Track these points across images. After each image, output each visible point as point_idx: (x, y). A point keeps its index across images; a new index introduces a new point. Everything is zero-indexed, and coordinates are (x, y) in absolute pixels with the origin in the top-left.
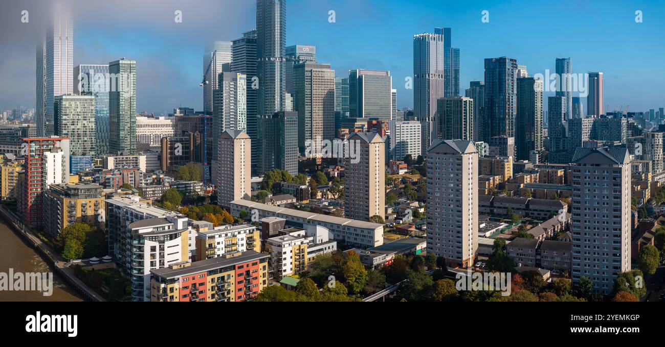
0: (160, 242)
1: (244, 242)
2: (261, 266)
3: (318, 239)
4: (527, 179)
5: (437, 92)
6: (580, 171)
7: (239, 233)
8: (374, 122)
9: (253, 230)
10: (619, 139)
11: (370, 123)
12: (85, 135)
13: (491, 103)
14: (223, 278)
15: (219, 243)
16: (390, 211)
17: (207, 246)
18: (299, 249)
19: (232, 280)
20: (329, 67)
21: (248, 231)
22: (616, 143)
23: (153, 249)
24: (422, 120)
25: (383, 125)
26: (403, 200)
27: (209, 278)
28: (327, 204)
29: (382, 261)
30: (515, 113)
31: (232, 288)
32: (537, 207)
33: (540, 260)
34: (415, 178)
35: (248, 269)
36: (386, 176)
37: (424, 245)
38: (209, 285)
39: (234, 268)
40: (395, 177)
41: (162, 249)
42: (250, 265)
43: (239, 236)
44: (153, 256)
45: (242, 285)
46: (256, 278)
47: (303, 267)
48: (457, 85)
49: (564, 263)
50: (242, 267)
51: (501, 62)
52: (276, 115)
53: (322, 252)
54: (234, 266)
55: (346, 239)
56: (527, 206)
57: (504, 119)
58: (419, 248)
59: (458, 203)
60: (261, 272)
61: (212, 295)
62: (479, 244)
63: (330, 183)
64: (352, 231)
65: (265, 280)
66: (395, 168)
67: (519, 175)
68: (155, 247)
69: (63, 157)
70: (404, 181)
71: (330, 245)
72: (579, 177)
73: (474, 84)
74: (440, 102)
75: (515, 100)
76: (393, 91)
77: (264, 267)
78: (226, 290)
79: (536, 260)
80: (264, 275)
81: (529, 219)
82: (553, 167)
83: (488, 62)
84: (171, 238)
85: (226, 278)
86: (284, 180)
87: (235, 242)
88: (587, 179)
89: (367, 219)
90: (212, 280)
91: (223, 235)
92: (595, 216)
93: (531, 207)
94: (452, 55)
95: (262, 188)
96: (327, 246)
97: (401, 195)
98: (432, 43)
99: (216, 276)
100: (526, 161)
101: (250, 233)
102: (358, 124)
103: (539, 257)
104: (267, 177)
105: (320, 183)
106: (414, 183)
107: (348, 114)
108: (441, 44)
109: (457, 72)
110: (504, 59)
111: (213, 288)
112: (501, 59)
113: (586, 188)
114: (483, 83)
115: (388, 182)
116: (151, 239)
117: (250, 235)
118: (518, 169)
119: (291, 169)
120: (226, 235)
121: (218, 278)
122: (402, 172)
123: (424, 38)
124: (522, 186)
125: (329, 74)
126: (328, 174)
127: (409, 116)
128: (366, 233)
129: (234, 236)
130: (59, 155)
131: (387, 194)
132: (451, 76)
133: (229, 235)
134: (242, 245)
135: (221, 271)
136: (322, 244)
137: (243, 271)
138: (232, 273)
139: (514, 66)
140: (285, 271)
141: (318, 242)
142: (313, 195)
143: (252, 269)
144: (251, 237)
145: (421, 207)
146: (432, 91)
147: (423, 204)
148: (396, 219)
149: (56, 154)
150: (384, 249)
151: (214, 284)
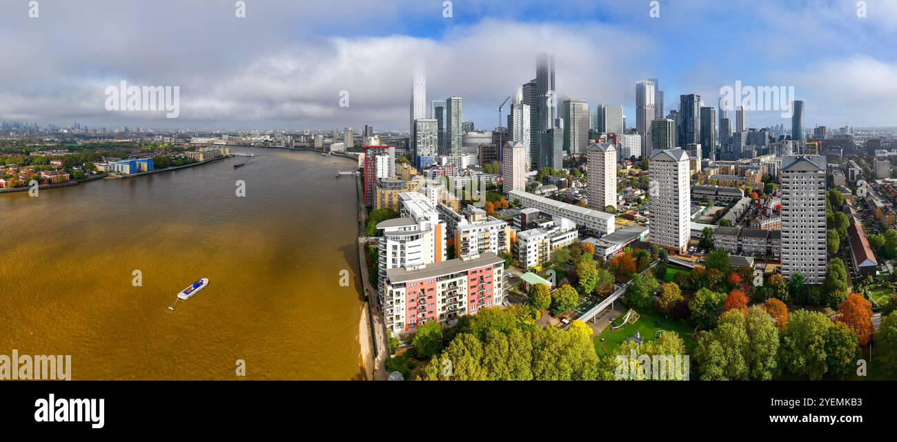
0: (401, 242)
1: (496, 236)
2: (495, 270)
3: (563, 228)
4: (712, 172)
5: (650, 117)
6: (788, 177)
7: (492, 228)
8: (611, 135)
9: (505, 226)
10: (764, 144)
11: (608, 136)
12: (431, 143)
13: (685, 123)
14: (455, 283)
15: (472, 237)
16: (621, 198)
17: (462, 240)
18: (543, 243)
19: (465, 285)
20: (584, 102)
21: (500, 227)
22: (763, 147)
23: (395, 247)
24: (641, 134)
25: (617, 137)
26: (630, 188)
27: (439, 284)
28: (577, 192)
29: (613, 251)
30: (699, 129)
31: (465, 292)
32: (724, 194)
33: (741, 245)
34: (637, 171)
35: (481, 274)
36: (618, 171)
37: (647, 232)
38: (439, 290)
39: (466, 273)
40: (624, 171)
41: (403, 248)
42: (484, 271)
43: (491, 231)
44: (394, 254)
45: (474, 290)
46: (490, 283)
47: (546, 259)
48: (662, 113)
49: (761, 247)
50: (475, 272)
51: (691, 97)
52: (549, 131)
53: (565, 240)
54: (467, 272)
55: (587, 226)
56: (717, 192)
57: (693, 133)
58: (642, 235)
59: (676, 201)
60: (495, 277)
61: (442, 300)
62: (691, 230)
63: (583, 175)
64: (591, 219)
65: (500, 284)
66: (625, 164)
67: (706, 169)
68: (396, 246)
69: (389, 159)
70: (630, 174)
71: (573, 233)
72: (788, 183)
73: (673, 112)
74: (653, 122)
75: (699, 121)
76: (623, 117)
77: (499, 272)
78: (457, 295)
79: (738, 245)
80: (499, 279)
81: (719, 202)
82: (726, 163)
83: (683, 97)
84: (412, 239)
85: (458, 284)
86: (550, 174)
87: (487, 236)
88: (796, 184)
89: (604, 209)
90: (443, 285)
91: (477, 230)
92: (802, 216)
93: (719, 193)
94: (659, 95)
95: (536, 180)
96: (570, 234)
97: (628, 185)
98: (648, 88)
99: (447, 282)
100: (708, 160)
101: (502, 228)
102: (602, 136)
103: (740, 243)
104: (540, 173)
105: (576, 176)
106: (637, 175)
107: (597, 130)
108: (653, 88)
109: (662, 105)
110: (693, 95)
111: (443, 293)
112: (691, 95)
113: (794, 192)
114: (677, 111)
115: (619, 175)
116: (393, 239)
117: (502, 230)
118: (704, 165)
119: (557, 165)
120: (480, 230)
121: (450, 284)
122: (629, 167)
123: (642, 84)
124: (709, 177)
125: (585, 107)
126: (581, 169)
127: (632, 132)
128: (601, 222)
129: (487, 231)
130: (386, 158)
131: (618, 184)
132: (659, 106)
133: (483, 230)
134: (494, 239)
135: (452, 276)
136: (566, 232)
137: (477, 275)
138: (465, 278)
139: (699, 100)
140: (529, 262)
141: (563, 231)
142: (569, 185)
143: (485, 274)
144: (502, 232)
145: (642, 195)
146: (647, 117)
147: (643, 192)
148: (625, 204)
149: (384, 157)
150: (615, 237)
151: (445, 290)
